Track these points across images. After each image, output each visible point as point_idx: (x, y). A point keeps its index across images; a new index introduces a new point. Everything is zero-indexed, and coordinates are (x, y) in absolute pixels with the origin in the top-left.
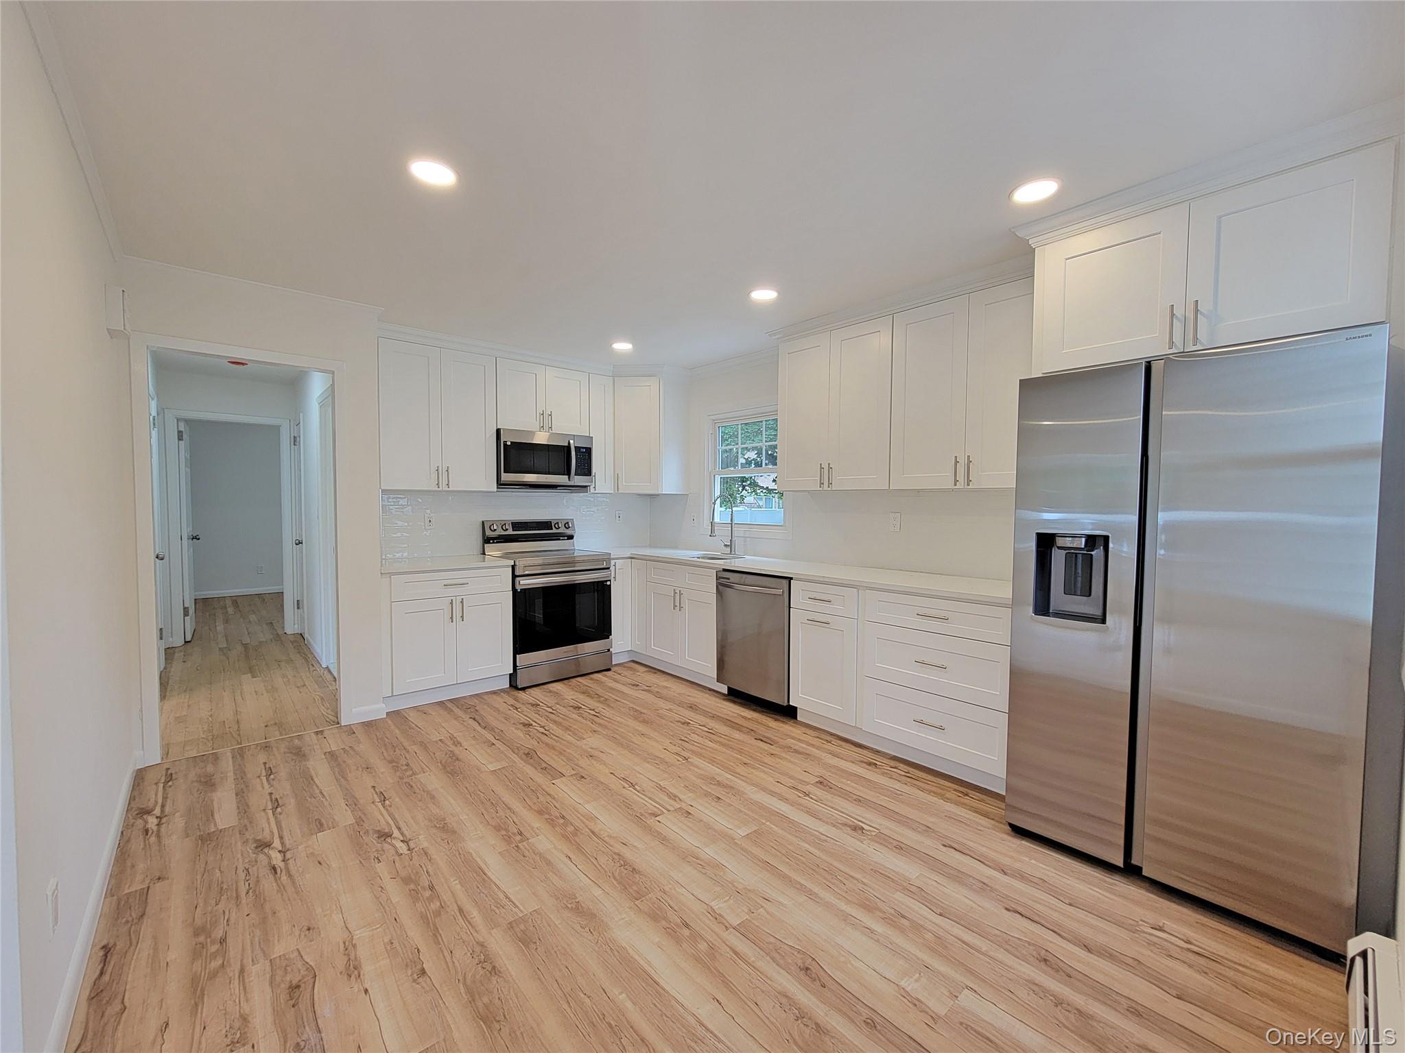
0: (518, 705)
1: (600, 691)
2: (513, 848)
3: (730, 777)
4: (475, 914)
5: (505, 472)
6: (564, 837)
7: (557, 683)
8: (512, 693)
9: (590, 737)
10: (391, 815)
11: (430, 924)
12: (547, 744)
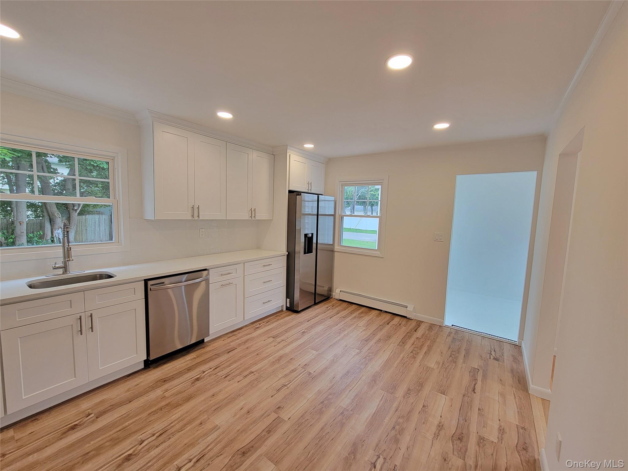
4: (395, 405)
11: (407, 417)
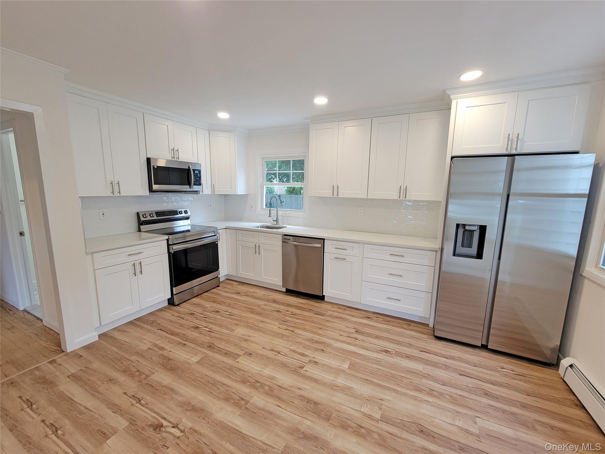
0: (183, 316)
1: (222, 299)
2: (244, 409)
3: (319, 337)
5: (154, 184)
6: (267, 394)
7: (195, 298)
8: (172, 308)
9: (237, 329)
10: (151, 410)
12: (217, 338)
